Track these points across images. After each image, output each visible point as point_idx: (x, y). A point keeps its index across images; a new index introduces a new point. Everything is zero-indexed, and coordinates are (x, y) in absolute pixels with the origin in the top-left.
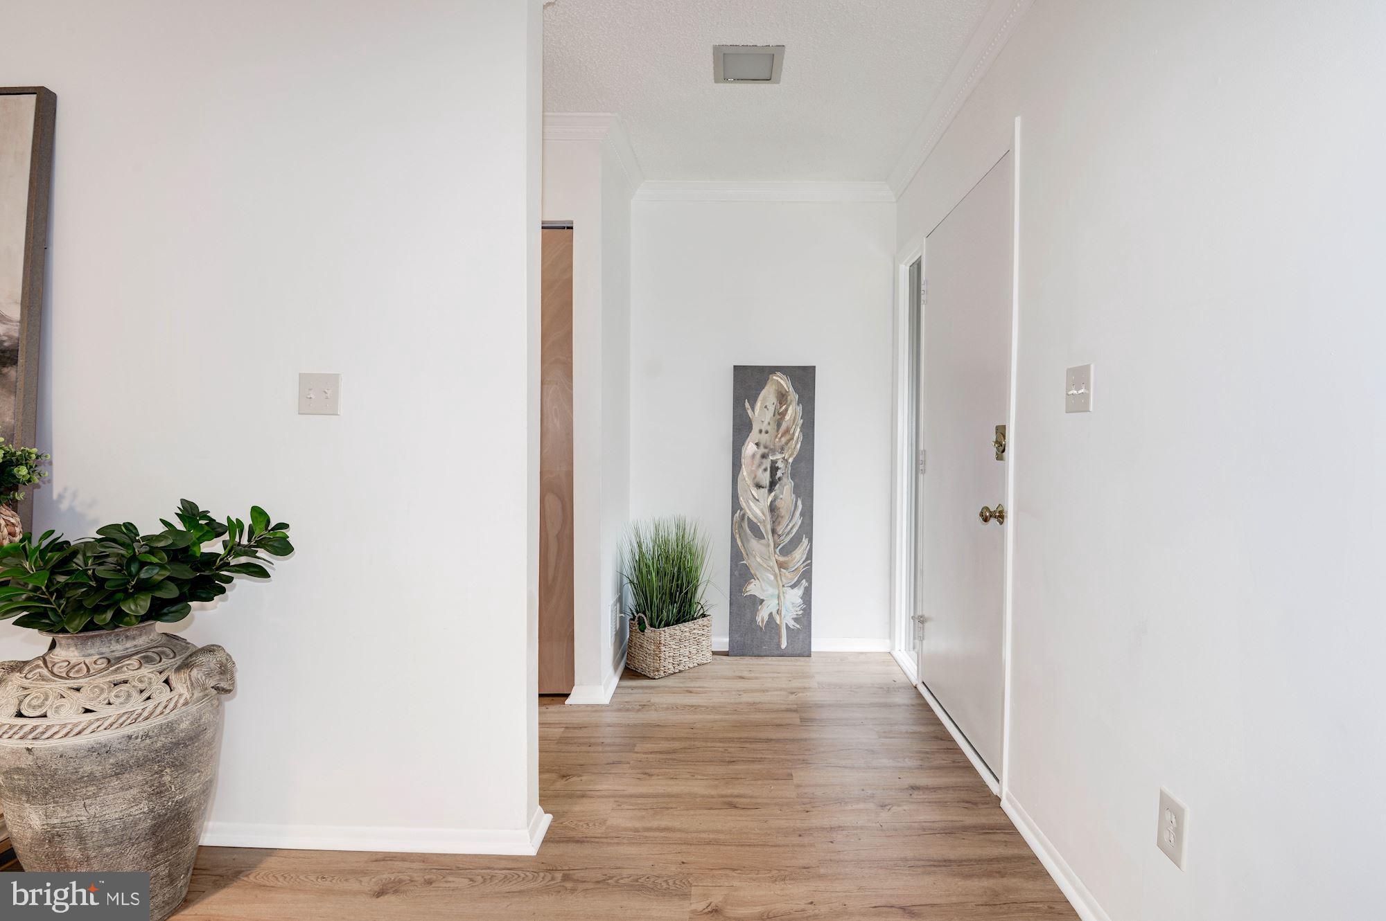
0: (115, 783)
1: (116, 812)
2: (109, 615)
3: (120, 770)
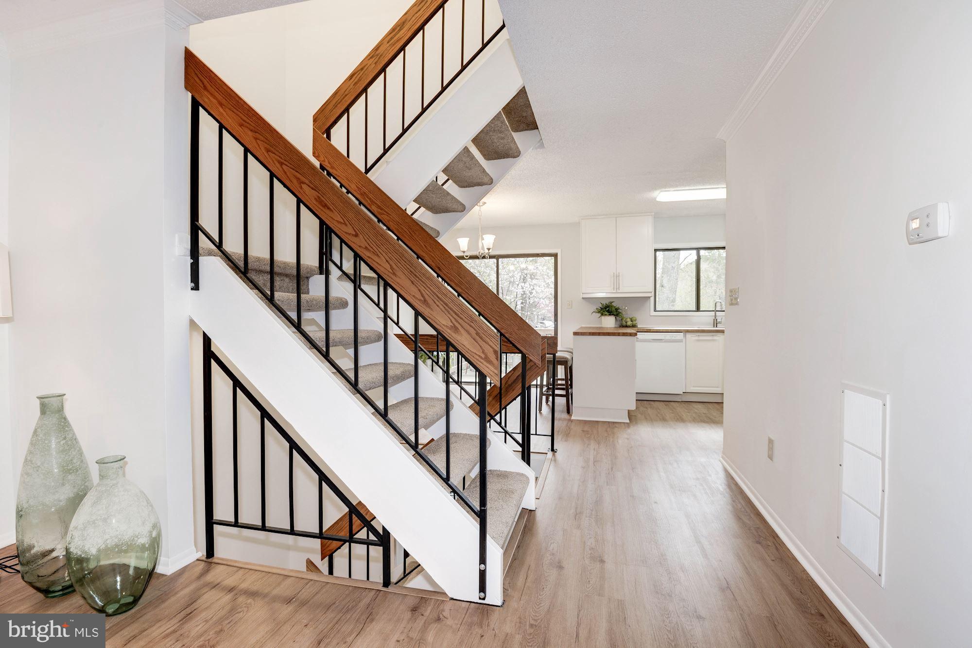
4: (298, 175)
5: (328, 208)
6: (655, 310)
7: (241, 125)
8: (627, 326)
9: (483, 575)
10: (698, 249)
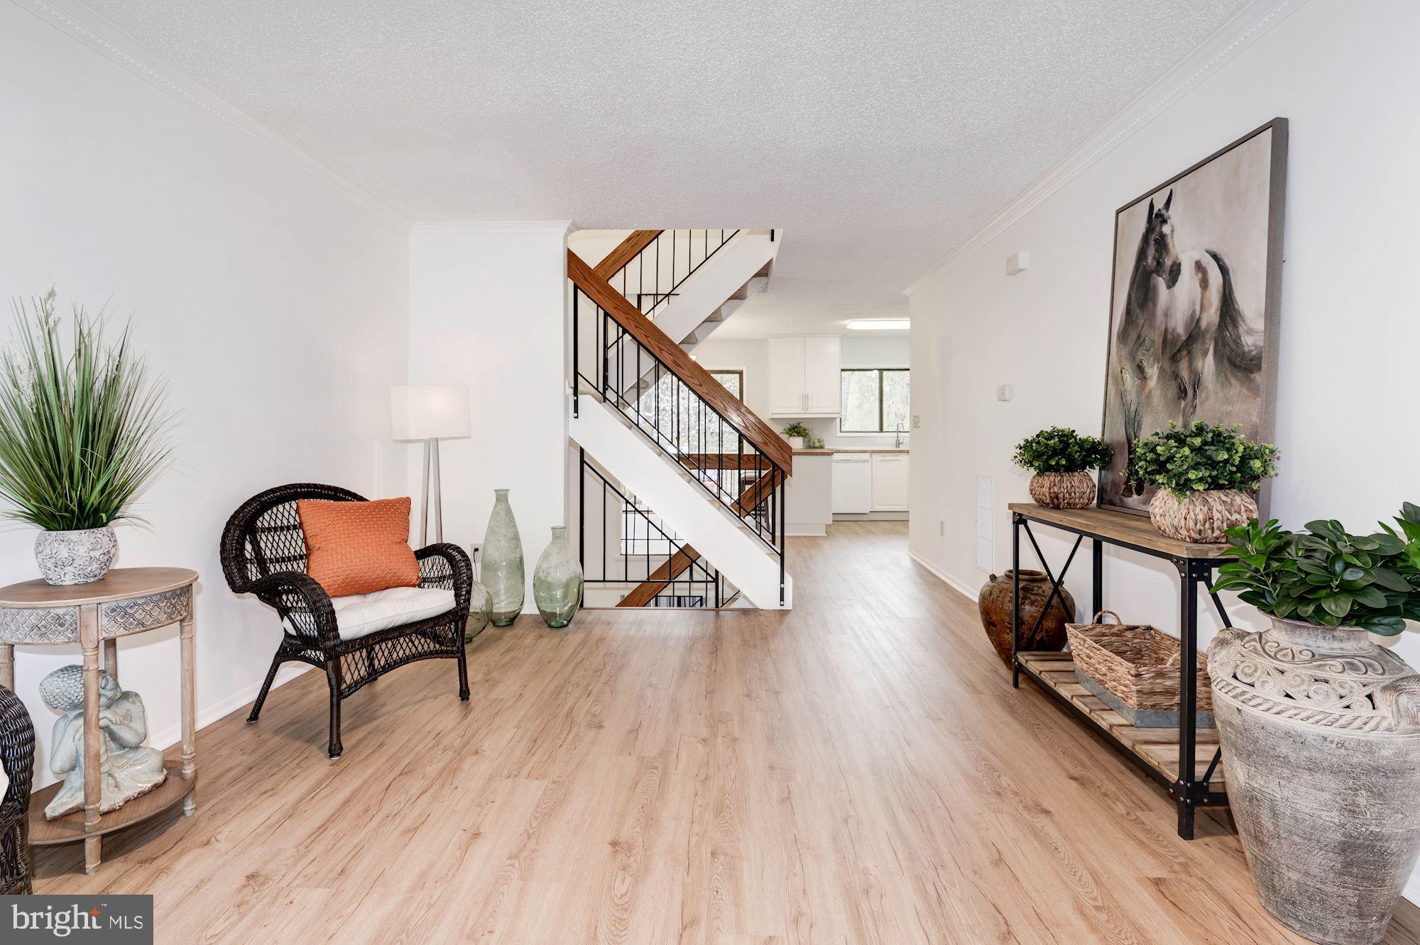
0: (1307, 776)
1: (1307, 806)
2: (1311, 609)
3: (1313, 767)
4: (659, 345)
5: (681, 367)
6: (841, 432)
7: (615, 308)
8: (814, 448)
9: (782, 590)
10: (881, 370)
